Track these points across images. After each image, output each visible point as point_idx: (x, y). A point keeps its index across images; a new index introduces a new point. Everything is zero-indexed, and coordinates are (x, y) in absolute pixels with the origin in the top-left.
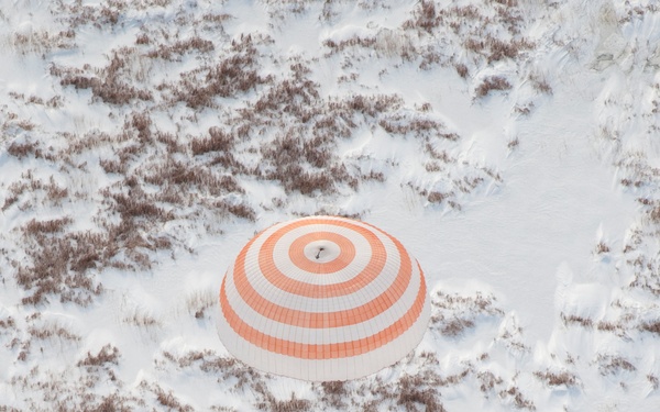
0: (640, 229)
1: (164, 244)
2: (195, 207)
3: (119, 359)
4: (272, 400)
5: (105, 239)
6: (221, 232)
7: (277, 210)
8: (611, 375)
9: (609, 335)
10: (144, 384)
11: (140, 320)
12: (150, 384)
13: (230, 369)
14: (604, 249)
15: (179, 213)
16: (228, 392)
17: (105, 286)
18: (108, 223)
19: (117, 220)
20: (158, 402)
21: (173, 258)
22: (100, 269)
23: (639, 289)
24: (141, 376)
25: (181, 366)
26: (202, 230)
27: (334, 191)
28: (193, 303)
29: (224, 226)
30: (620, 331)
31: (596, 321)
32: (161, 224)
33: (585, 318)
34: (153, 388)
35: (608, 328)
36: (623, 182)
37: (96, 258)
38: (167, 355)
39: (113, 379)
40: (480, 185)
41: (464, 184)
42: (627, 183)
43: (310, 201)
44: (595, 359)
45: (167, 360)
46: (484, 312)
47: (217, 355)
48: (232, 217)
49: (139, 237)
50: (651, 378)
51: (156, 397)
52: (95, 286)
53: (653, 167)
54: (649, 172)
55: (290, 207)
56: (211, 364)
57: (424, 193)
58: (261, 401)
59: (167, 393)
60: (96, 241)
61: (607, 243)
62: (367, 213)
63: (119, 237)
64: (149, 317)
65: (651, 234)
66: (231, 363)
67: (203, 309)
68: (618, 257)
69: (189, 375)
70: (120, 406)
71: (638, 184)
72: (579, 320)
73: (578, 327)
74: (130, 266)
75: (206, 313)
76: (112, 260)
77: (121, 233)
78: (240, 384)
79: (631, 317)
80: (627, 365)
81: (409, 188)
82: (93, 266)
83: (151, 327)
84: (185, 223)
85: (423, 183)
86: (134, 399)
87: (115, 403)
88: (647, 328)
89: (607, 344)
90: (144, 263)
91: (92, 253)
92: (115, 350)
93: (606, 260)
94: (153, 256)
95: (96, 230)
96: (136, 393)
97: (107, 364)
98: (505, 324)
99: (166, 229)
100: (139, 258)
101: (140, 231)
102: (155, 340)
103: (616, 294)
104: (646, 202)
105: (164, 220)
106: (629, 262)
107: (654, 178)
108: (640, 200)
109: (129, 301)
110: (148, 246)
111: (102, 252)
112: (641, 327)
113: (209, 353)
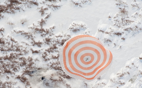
0: (118, 14)
1: (18, 9)
2: (26, 2)
3: (4, 31)
4: (34, 42)
5: (6, 7)
6: (31, 7)
7: (43, 4)
8: (106, 43)
9: (107, 34)
10: (8, 36)
11: (10, 23)
12: (10, 36)
13: (27, 35)
14: (110, 17)
15: (22, 3)
16: (26, 39)
17: (4, 16)
18: (7, 3)
19: (9, 3)
20: (11, 40)
21: (19, 12)
22: (4, 13)
23: (115, 26)
24: (8, 34)
25: (17, 33)
26: (27, 6)
27: (56, 1)
28: (22, 21)
29: (31, 6)
30: (110, 34)
31: (105, 32)
32: (18, 5)
33: (103, 31)
34: (10, 37)
35: (108, 33)
36: (116, 4)
37: (3, 10)
38: (14, 31)
39: (2, 35)
40: (86, 2)
41: (83, 2)
42: (117, 4)
43: (50, 3)
44: (104, 39)
45: (14, 32)
46: (82, 28)
47: (25, 32)
48: (33, 4)
49: (13, 7)
50: (115, 44)
51: (10, 39)
52: (2, 16)
53: (123, 2)
54: (122, 3)
55: (46, 3)
56: (23, 33)
57: (74, 3)
58: (32, 42)
59: (13, 38)
60: (4, 7)
61: (111, 16)
62: (62, 6)
63: (9, 6)
64: (12, 23)
65: (120, 15)
66: (27, 34)
67: (24, 22)
68: (113, 19)
69: (18, 35)
70: (2, 40)
71: (119, 5)
72: (102, 31)
73: (101, 32)
74: (10, 13)
75: (24, 23)
76: (7, 11)
77: (10, 6)
78: (28, 38)
79: (113, 31)
80: (110, 41)
81: (71, 2)
82: (3, 12)
83: (12, 25)
84: (23, 5)
85: (75, 1)
86: (6, 39)
87: (2, 39)
88: (115, 34)
89: (107, 36)
90: (13, 12)
91: (3, 9)
92: (4, 29)
93: (110, 20)
94: (15, 11)
95: (4, 5)
96: (6, 38)
97: (1, 32)
98: (86, 31)
99: (19, 6)
100: (12, 11)
101: (14, 6)
102: (13, 28)
103: (111, 26)
104: (120, 9)
105: (19, 4)
106: (114, 20)
107: (123, 4)
108: (119, 8)
109: (8, 20)
110: (15, 9)
111: (5, 9)
112: (114, 34)
113: (23, 31)
